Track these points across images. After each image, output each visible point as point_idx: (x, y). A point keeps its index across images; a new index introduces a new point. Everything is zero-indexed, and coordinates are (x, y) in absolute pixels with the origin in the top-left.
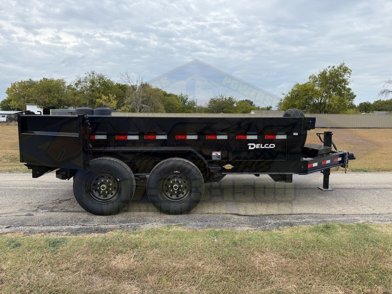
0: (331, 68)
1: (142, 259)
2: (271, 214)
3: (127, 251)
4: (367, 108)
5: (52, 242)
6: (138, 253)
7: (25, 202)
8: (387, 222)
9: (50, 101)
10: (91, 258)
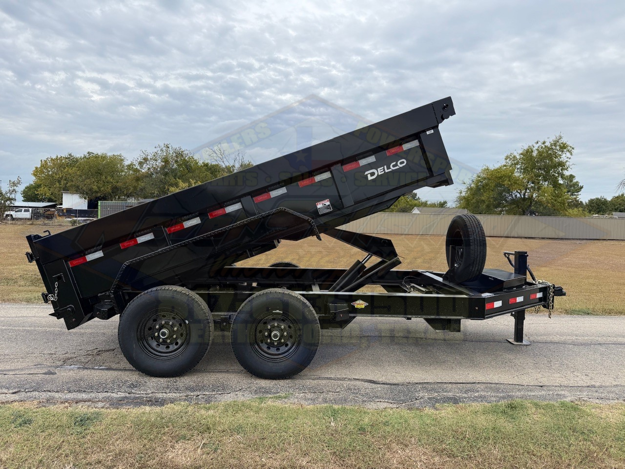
0: (540, 144)
1: (215, 450)
2: (426, 381)
3: (193, 436)
4: (602, 207)
5: (79, 419)
6: (209, 440)
7: (45, 352)
8: (611, 401)
9: (99, 188)
10: (135, 446)
